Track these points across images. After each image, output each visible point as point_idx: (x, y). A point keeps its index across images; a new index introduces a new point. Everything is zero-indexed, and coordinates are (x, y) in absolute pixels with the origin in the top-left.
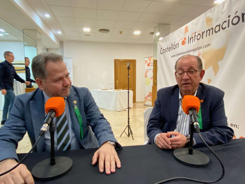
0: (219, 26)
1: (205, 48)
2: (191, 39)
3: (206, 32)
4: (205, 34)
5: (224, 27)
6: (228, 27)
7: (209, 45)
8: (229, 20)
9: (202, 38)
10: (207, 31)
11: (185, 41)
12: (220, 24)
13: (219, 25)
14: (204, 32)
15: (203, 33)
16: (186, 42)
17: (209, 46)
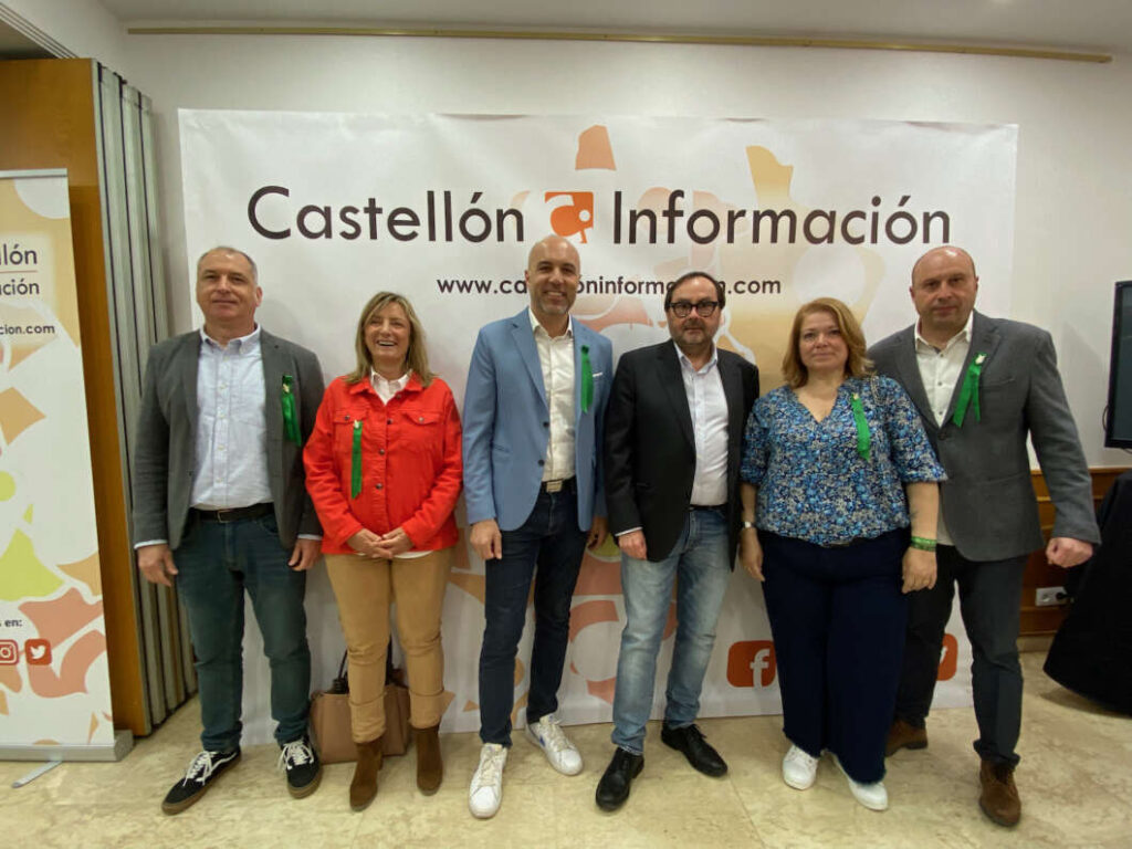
0: (831, 218)
1: (747, 292)
2: (634, 217)
3: (750, 216)
4: (744, 226)
5: (854, 234)
6: (874, 240)
7: (774, 285)
8: (875, 216)
9: (731, 239)
10: (757, 217)
11: (584, 216)
12: (833, 213)
13: (828, 213)
14: (742, 213)
15: (732, 217)
16: (590, 224)
17: (771, 291)
